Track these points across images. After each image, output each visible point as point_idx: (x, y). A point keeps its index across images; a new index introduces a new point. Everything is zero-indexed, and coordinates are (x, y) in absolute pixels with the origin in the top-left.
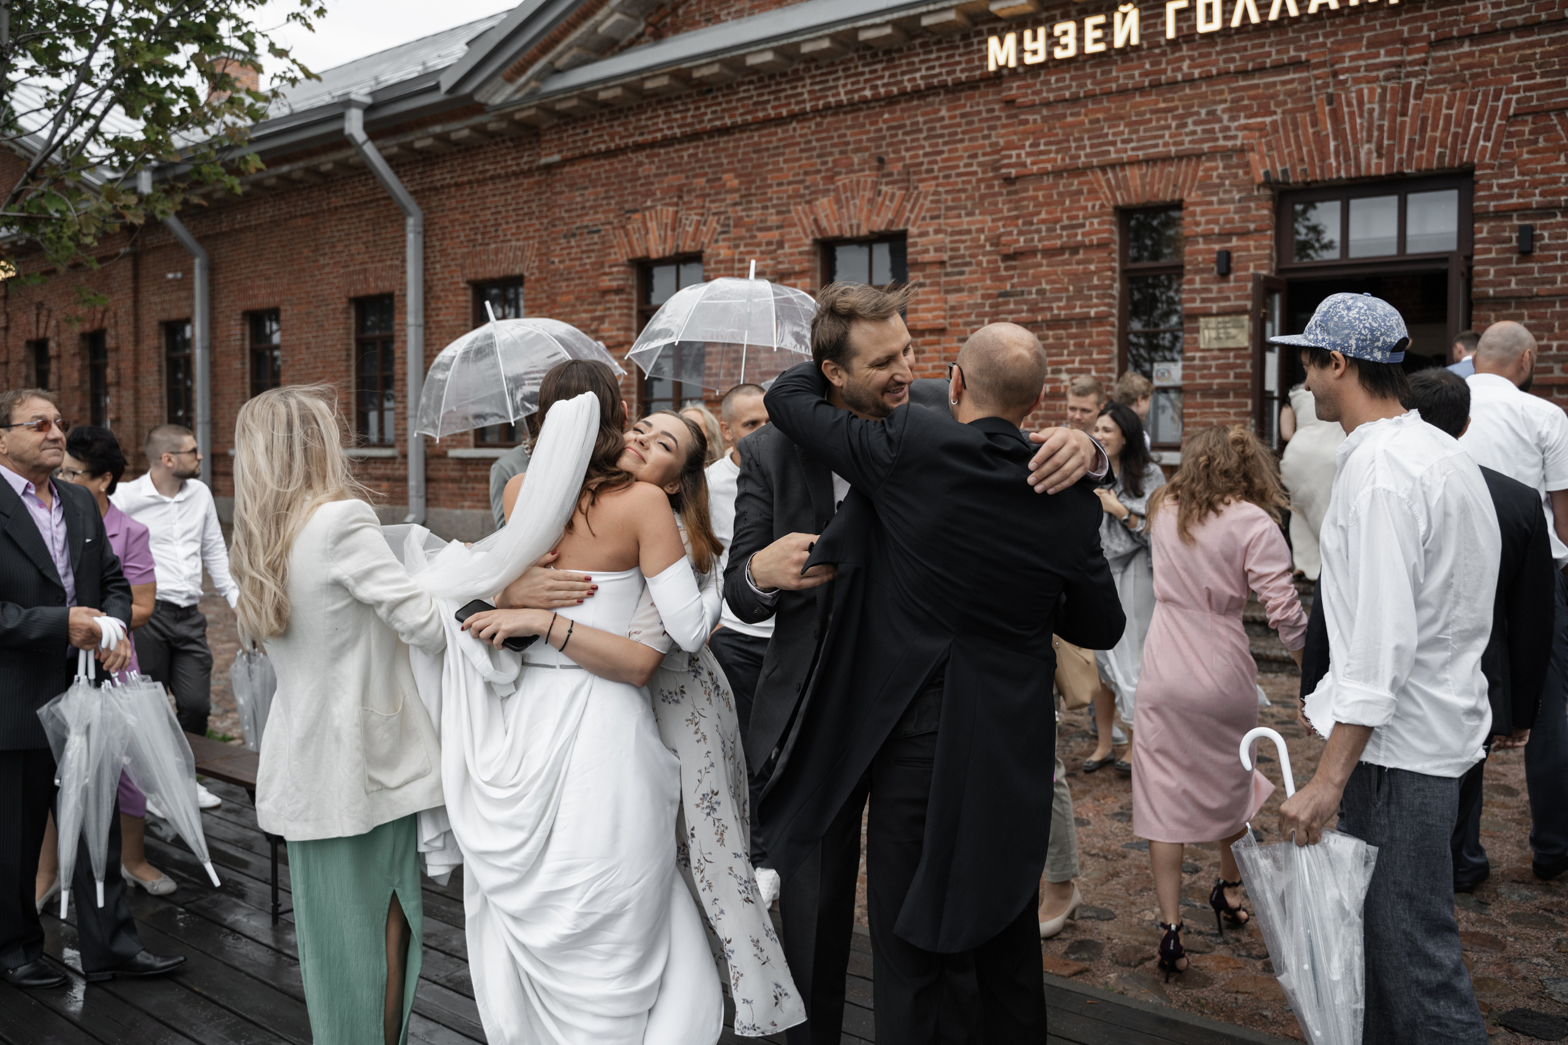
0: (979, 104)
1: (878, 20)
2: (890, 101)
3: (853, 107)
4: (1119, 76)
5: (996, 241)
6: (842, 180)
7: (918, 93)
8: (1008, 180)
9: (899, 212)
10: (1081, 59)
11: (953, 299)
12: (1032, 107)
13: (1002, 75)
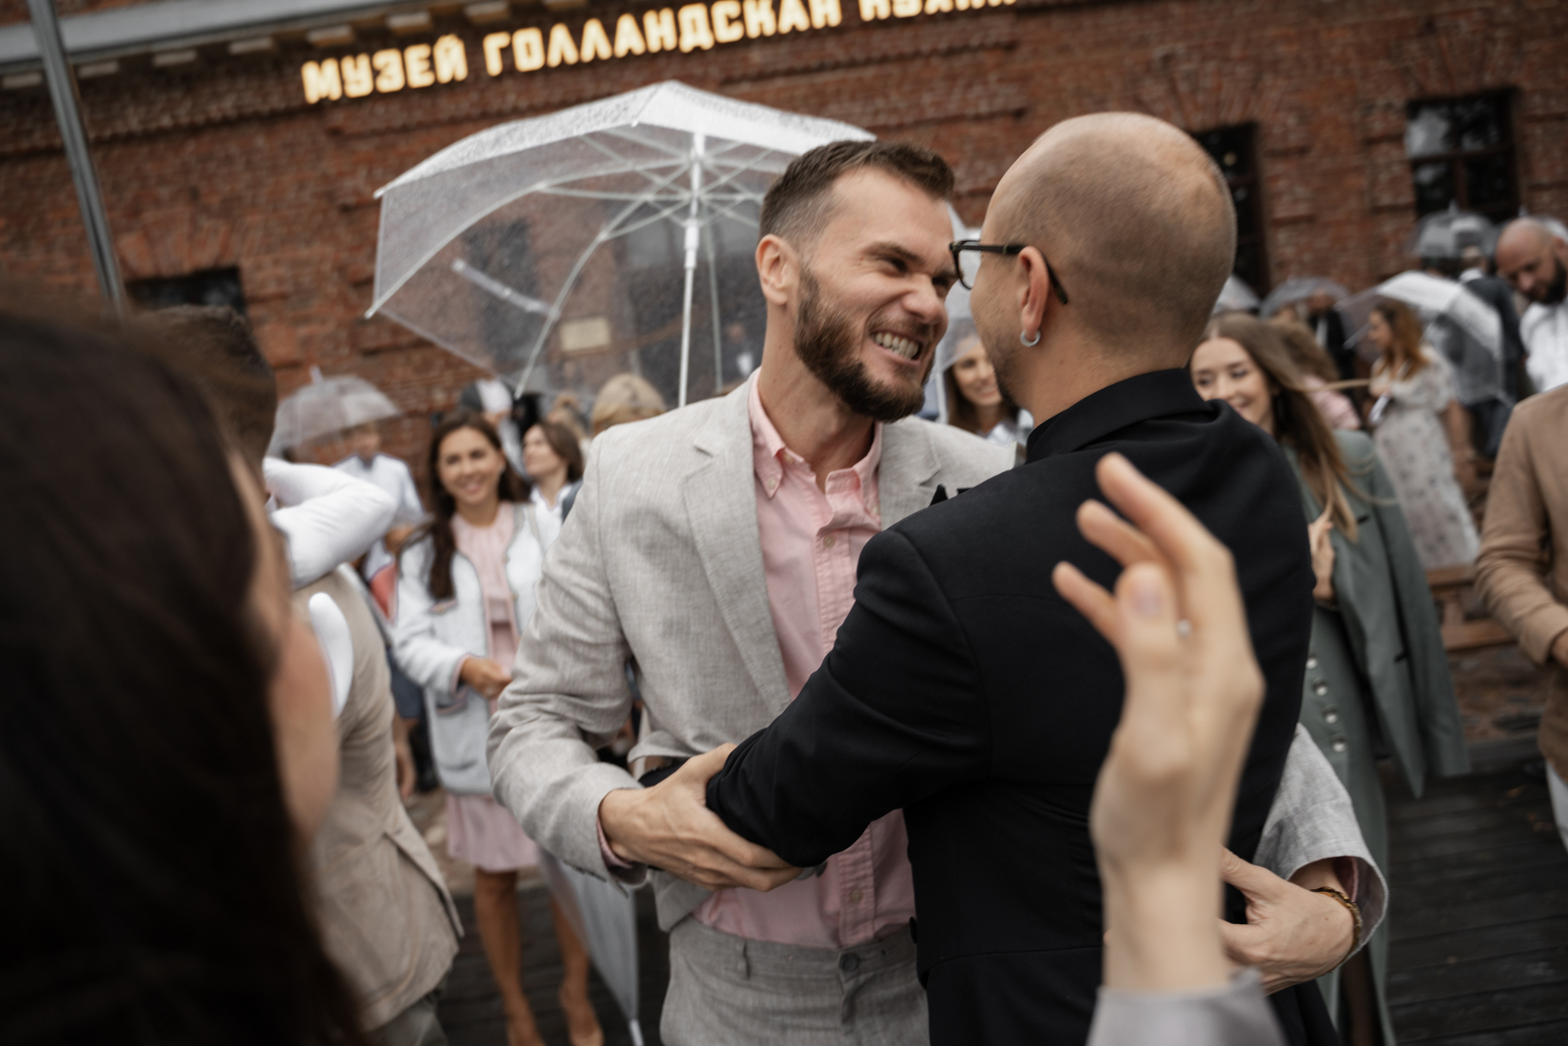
0: (301, 133)
1: (179, 44)
2: (194, 130)
3: (150, 137)
4: (447, 107)
5: (341, 269)
6: (149, 216)
7: (227, 123)
8: (346, 209)
9: (225, 247)
10: (407, 91)
11: (303, 331)
12: (361, 136)
13: (324, 104)
